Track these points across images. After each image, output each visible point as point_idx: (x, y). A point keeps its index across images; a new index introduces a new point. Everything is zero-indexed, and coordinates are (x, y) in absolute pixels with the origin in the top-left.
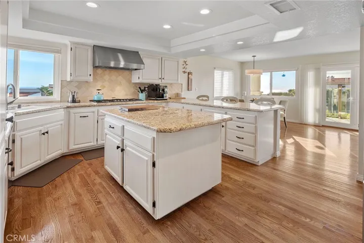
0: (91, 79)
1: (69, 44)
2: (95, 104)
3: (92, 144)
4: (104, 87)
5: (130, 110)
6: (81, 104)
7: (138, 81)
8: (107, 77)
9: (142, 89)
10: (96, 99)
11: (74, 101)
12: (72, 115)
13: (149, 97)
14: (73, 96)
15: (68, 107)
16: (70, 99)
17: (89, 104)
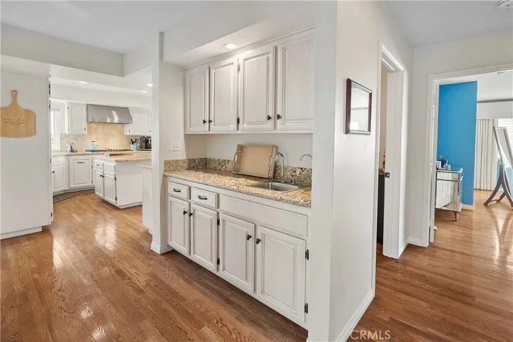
0: (86, 132)
1: (66, 104)
2: (90, 153)
3: (87, 184)
4: (98, 139)
5: (111, 155)
6: (78, 153)
7: (128, 134)
8: (100, 131)
9: (134, 140)
10: (91, 149)
11: (72, 151)
12: (71, 161)
13: (141, 148)
14: (71, 147)
15: (68, 155)
16: (69, 149)
17: (84, 153)
